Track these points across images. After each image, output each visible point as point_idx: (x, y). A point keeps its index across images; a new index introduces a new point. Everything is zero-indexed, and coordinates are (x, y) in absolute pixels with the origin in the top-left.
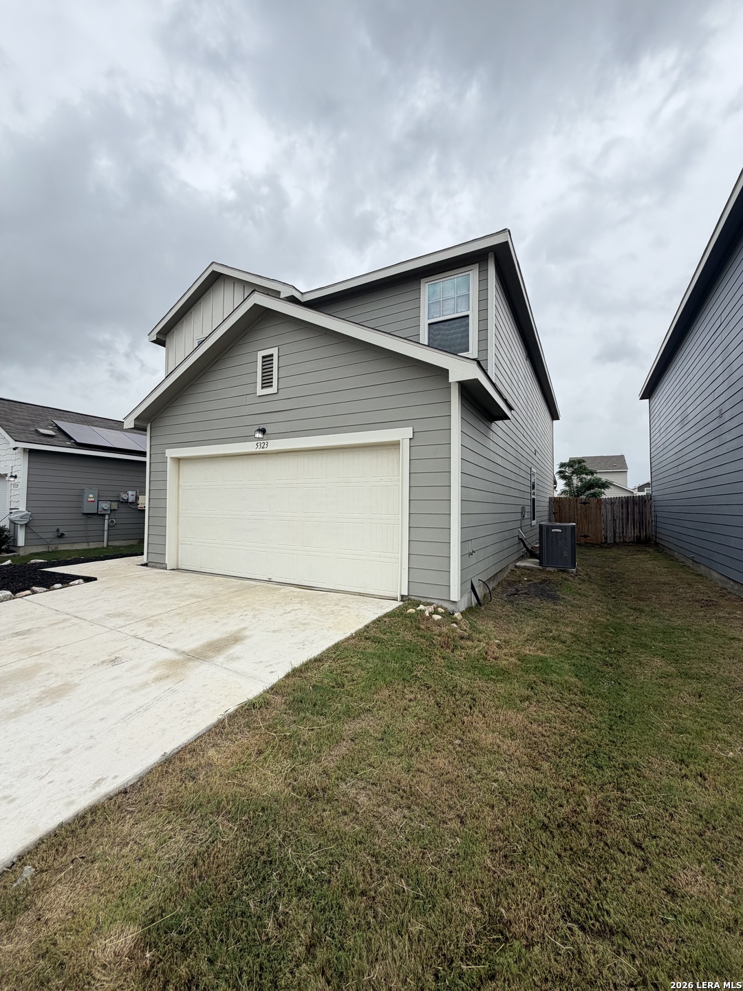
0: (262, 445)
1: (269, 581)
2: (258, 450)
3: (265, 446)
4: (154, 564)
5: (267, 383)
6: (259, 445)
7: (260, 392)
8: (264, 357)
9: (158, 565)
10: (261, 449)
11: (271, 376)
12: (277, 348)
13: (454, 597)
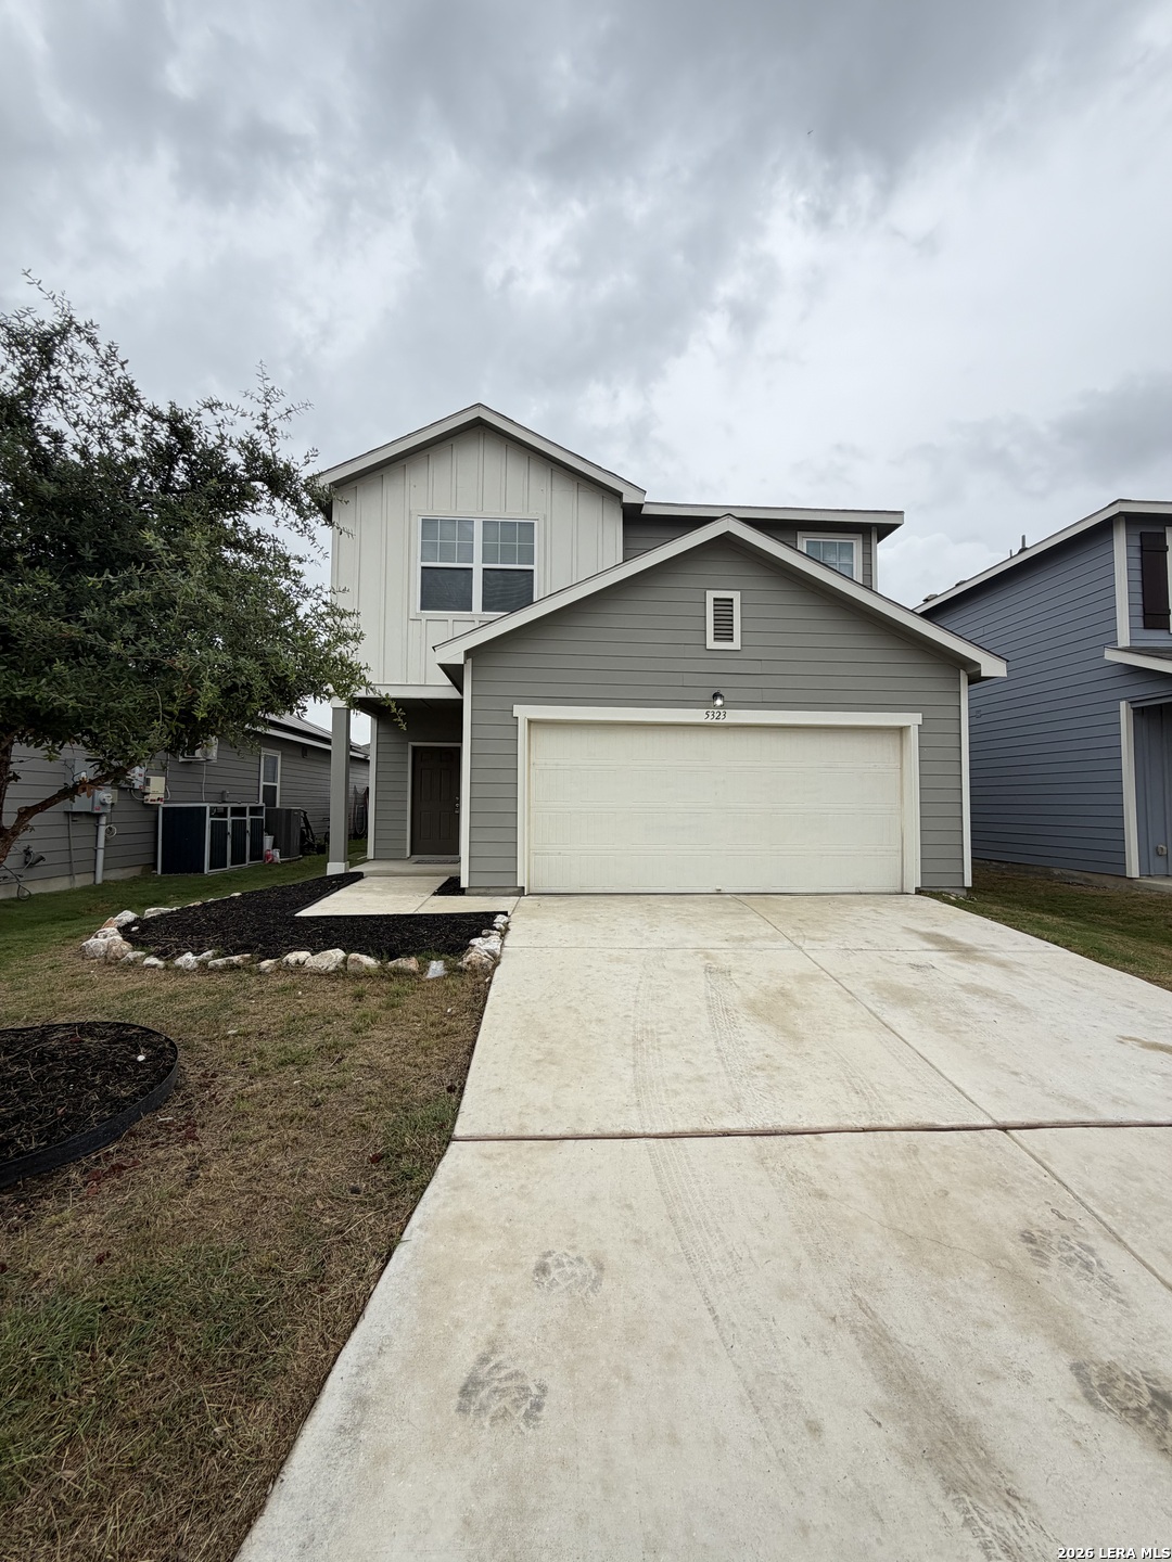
0: (716, 715)
1: (719, 893)
2: (709, 720)
3: (722, 716)
4: (482, 891)
5: (724, 633)
6: (710, 714)
7: (711, 644)
8: (715, 599)
9: (492, 891)
10: (714, 721)
11: (730, 627)
12: (739, 593)
13: (968, 883)
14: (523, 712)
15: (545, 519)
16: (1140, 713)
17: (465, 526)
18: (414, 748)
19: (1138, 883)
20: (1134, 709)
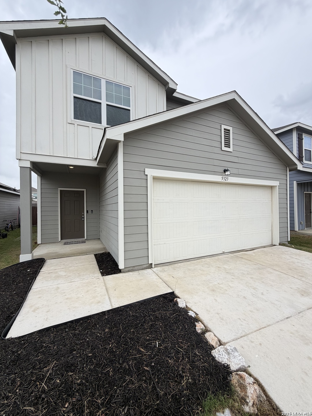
0: (225, 179)
1: (224, 253)
2: (223, 181)
3: (227, 179)
4: (132, 268)
5: (228, 145)
6: (223, 178)
7: (223, 148)
8: (225, 130)
9: (136, 268)
10: (225, 181)
11: (228, 142)
12: (232, 128)
13: (289, 240)
14: (151, 172)
15: (135, 87)
16: (298, 184)
17: (97, 80)
18: (61, 191)
19: (298, 232)
20: (297, 183)
